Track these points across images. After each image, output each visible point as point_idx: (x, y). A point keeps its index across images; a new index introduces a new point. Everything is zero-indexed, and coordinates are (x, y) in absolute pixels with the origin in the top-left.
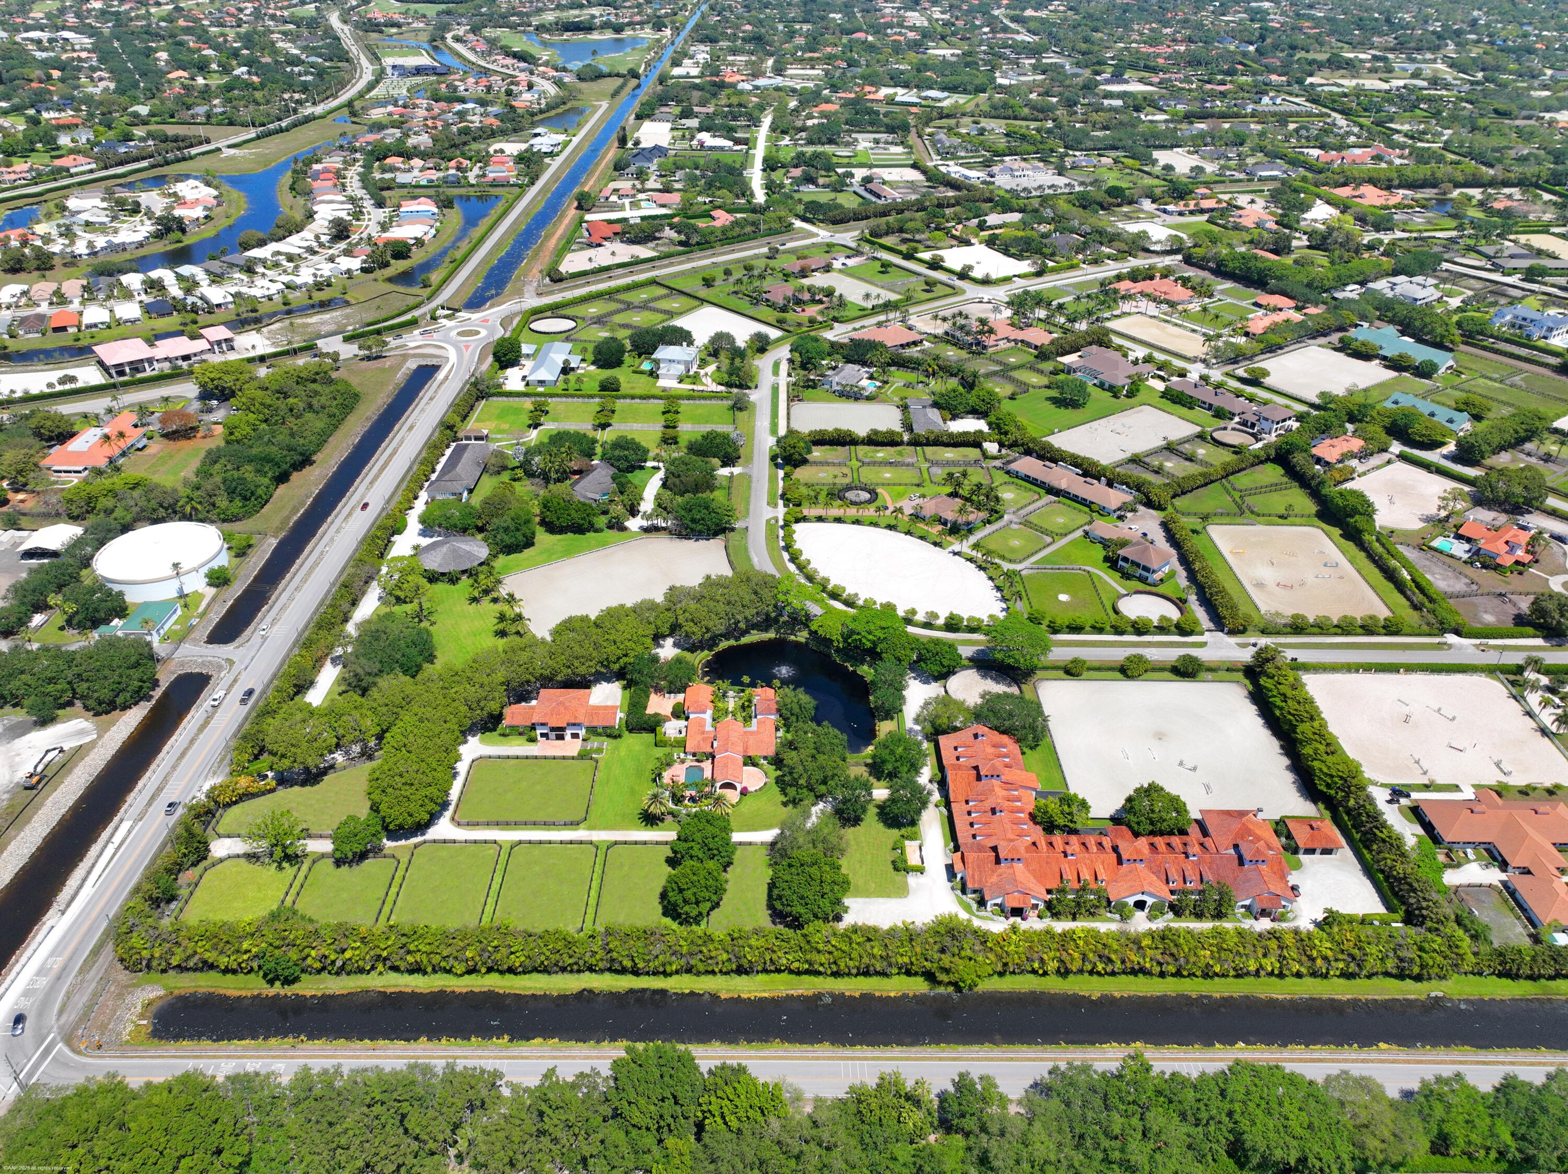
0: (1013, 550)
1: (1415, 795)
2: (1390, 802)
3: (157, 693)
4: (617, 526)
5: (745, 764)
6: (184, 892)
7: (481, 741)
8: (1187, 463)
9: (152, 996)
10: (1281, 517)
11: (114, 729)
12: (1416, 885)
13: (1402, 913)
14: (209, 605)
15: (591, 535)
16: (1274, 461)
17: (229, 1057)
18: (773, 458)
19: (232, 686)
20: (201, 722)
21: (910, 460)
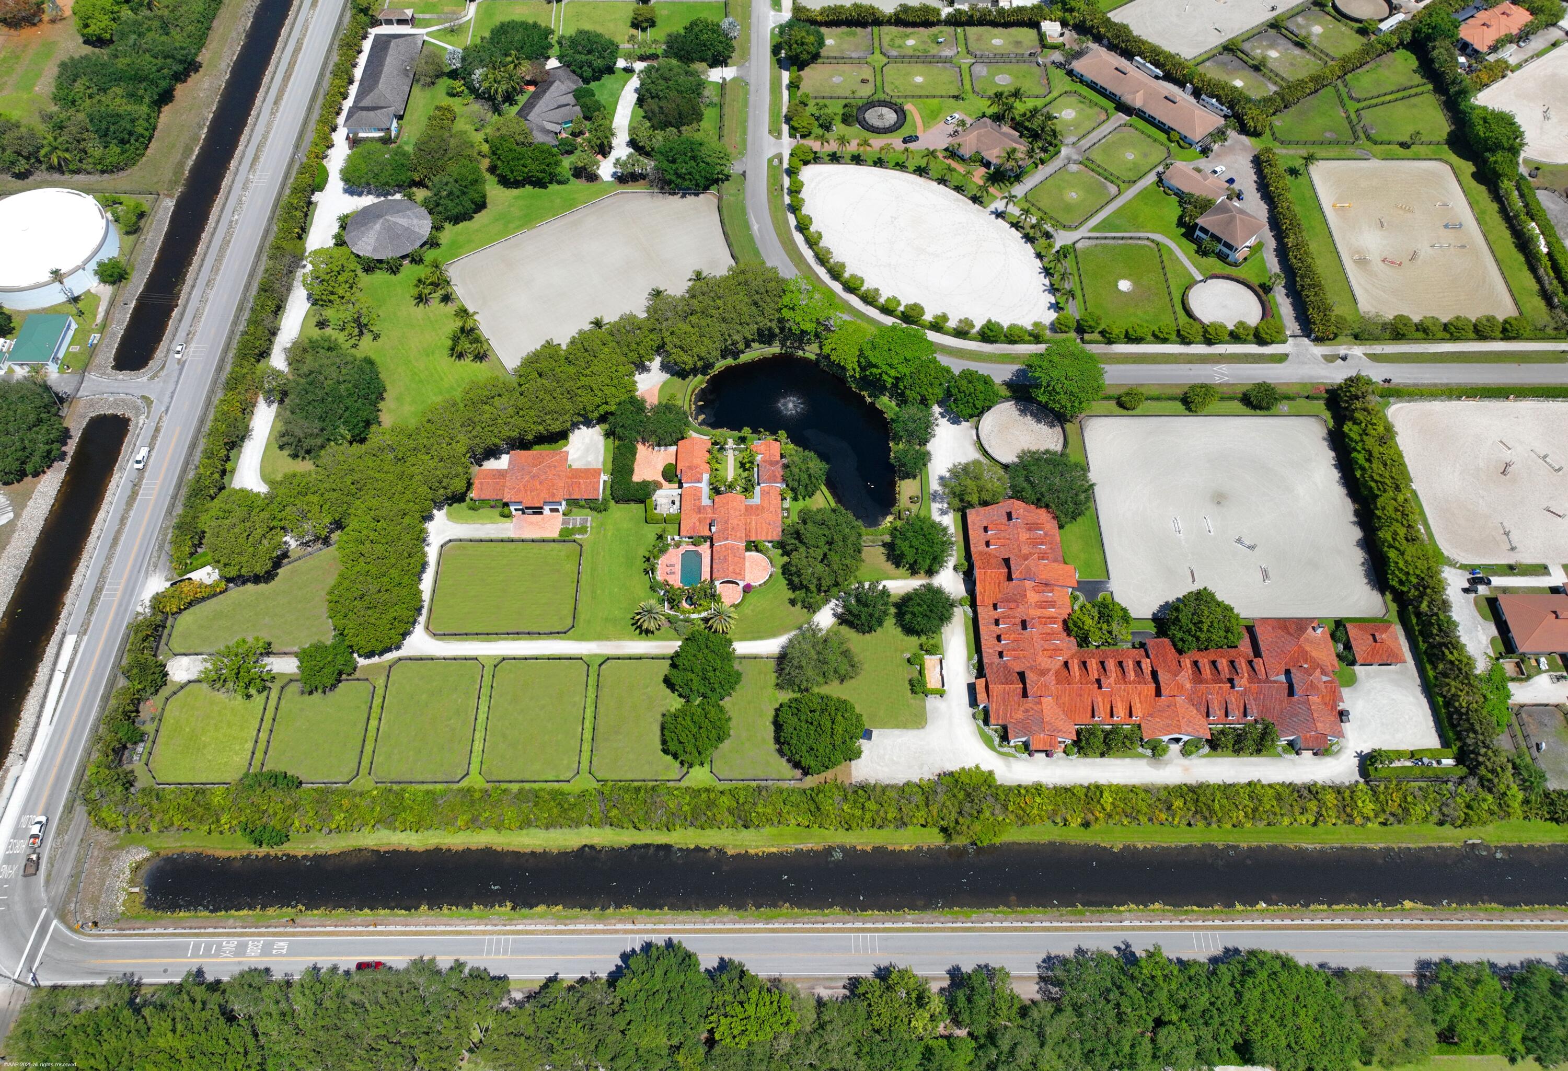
0: (1068, 208)
1: (1496, 581)
2: (1466, 591)
3: (71, 447)
4: (586, 174)
5: (748, 549)
6: (149, 728)
7: (450, 516)
8: (1297, 51)
9: (139, 858)
10: (1404, 145)
11: (31, 503)
12: (1477, 727)
13: (1455, 748)
14: (107, 313)
15: (554, 187)
16: (1408, 47)
17: (228, 935)
18: (776, 50)
19: (154, 437)
20: (128, 493)
21: (947, 52)
